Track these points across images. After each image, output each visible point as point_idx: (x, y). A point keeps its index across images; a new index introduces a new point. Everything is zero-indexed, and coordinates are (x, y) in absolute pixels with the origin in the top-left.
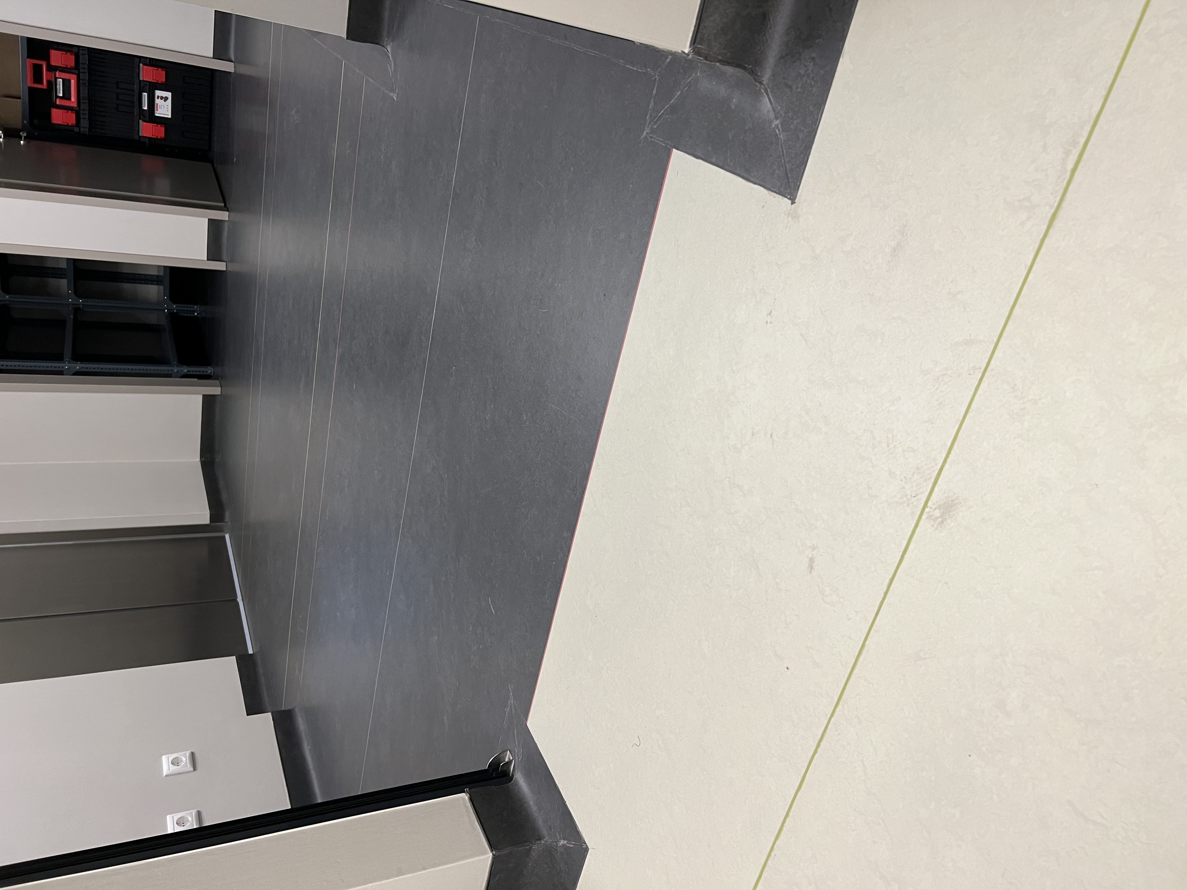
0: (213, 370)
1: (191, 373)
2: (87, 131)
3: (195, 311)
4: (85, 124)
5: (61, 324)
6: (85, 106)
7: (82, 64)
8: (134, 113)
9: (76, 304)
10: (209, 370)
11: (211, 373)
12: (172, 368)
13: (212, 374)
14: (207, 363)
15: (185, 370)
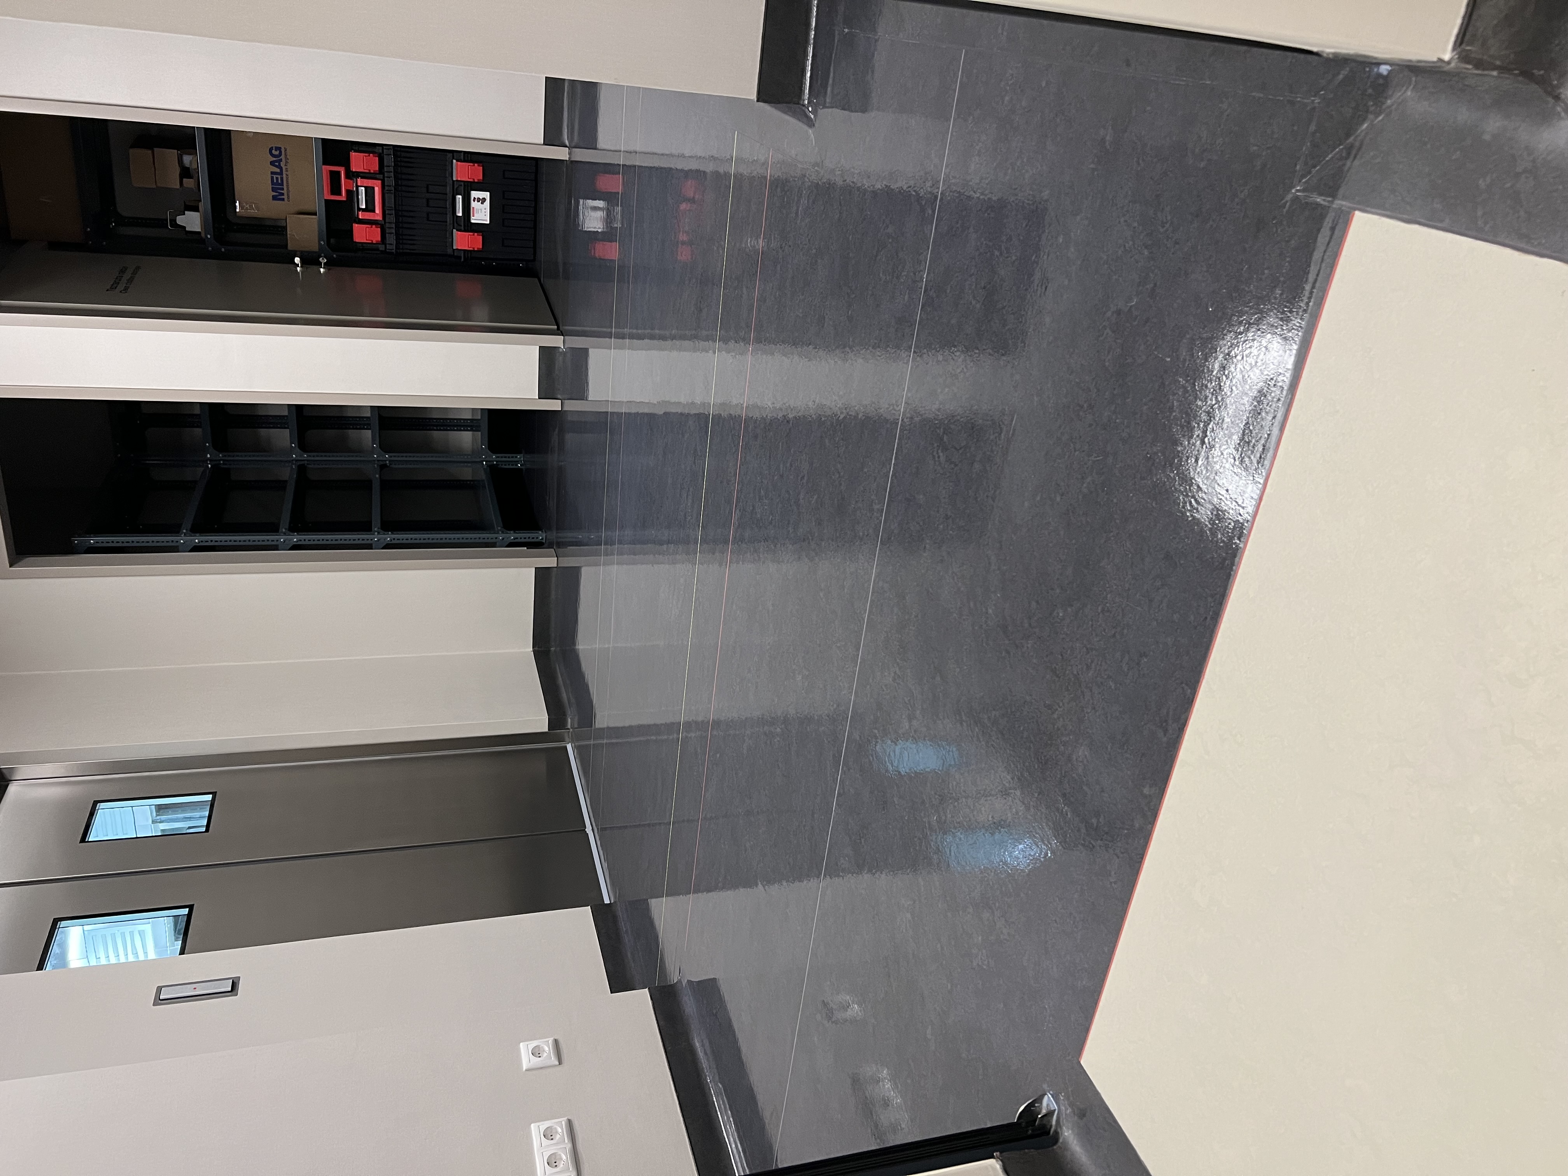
0: (544, 535)
1: (519, 540)
2: (394, 248)
3: (518, 462)
4: (391, 239)
5: (366, 485)
6: (392, 218)
7: (387, 166)
8: (447, 222)
9: (381, 461)
10: (541, 536)
11: (542, 539)
12: (496, 535)
13: (544, 541)
14: (535, 527)
15: (512, 536)
